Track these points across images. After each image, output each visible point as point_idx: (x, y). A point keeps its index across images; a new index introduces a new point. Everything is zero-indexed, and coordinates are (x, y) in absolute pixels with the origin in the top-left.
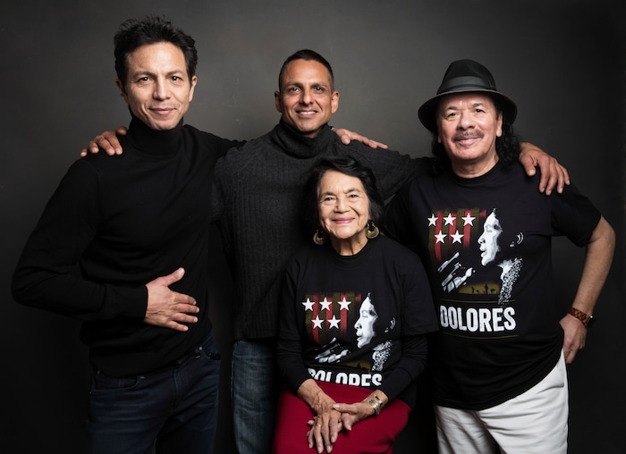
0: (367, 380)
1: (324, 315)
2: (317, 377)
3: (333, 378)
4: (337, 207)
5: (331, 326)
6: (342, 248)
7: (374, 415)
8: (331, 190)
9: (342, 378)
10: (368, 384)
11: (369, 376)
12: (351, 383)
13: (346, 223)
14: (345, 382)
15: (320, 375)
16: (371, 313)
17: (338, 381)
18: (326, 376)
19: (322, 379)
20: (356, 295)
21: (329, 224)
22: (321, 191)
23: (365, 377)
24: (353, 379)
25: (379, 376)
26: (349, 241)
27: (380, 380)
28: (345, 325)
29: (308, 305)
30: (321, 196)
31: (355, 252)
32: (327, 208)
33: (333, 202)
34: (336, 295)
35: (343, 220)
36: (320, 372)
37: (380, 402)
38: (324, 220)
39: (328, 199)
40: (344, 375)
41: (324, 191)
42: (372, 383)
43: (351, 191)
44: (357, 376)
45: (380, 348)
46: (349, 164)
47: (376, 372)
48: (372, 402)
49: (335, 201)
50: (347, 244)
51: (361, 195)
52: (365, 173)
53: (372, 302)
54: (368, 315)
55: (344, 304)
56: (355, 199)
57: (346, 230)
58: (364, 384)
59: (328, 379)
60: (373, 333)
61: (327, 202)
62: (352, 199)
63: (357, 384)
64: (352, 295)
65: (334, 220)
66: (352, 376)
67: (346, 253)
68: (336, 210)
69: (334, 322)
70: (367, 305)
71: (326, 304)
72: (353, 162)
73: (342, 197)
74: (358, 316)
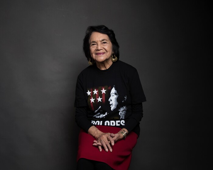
0: (119, 123)
1: (95, 97)
2: (96, 124)
3: (103, 123)
4: (97, 48)
5: (98, 101)
6: (101, 66)
7: (124, 138)
8: (94, 40)
9: (107, 123)
10: (119, 125)
11: (119, 121)
12: (111, 125)
13: (101, 55)
14: (109, 125)
15: (97, 123)
16: (115, 94)
17: (106, 124)
18: (100, 123)
19: (98, 124)
20: (108, 87)
21: (94, 56)
22: (90, 41)
23: (117, 122)
24: (112, 123)
25: (123, 121)
26: (103, 63)
27: (124, 123)
28: (104, 100)
29: (89, 93)
30: (90, 43)
31: (107, 68)
32: (93, 49)
33: (95, 46)
34: (100, 87)
35: (100, 53)
36: (97, 121)
37: (126, 132)
38: (92, 54)
39: (94, 44)
40: (108, 122)
41: (92, 41)
42: (120, 124)
43: (103, 40)
44: (114, 122)
45: (122, 109)
46: (102, 29)
47: (122, 119)
48: (122, 133)
49: (96, 45)
50: (103, 65)
51: (108, 42)
52: (110, 32)
53: (115, 89)
54: (114, 95)
55: (104, 91)
56: (105, 44)
57: (102, 58)
58: (117, 125)
59: (101, 124)
60: (117, 103)
61: (93, 46)
62: (104, 44)
63: (114, 125)
64: (107, 87)
65: (97, 54)
66: (112, 122)
67: (103, 69)
68: (97, 49)
69: (99, 99)
70: (113, 91)
71: (95, 92)
72: (104, 28)
73: (99, 43)
74: (110, 96)
